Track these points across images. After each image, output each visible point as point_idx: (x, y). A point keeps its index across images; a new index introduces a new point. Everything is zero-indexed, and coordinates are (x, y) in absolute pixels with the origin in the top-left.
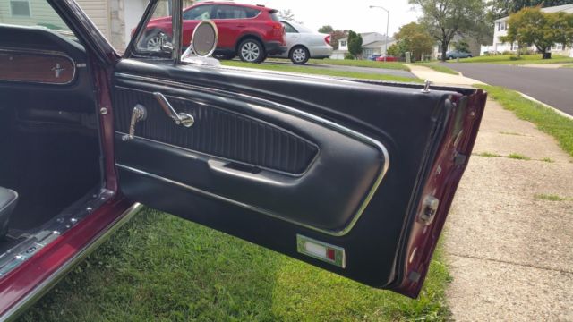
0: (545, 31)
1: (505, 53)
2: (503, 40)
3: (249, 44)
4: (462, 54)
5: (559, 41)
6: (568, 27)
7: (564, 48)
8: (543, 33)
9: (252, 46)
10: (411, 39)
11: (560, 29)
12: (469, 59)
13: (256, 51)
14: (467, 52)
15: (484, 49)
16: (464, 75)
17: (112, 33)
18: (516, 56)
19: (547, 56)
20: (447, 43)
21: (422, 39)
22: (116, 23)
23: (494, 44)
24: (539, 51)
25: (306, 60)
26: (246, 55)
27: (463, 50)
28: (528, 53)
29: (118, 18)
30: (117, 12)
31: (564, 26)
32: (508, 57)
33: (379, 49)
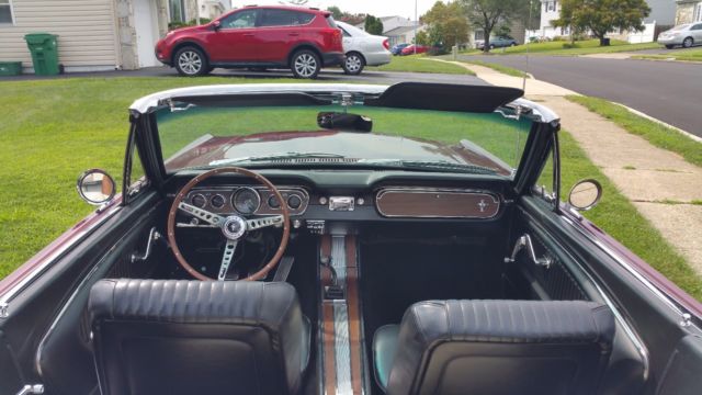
0: (603, 14)
1: (556, 39)
2: (555, 24)
3: (304, 56)
4: (504, 41)
5: (617, 25)
6: (628, 9)
7: (621, 32)
8: (600, 16)
9: (307, 58)
10: (443, 24)
11: (620, 12)
12: (513, 48)
13: (313, 65)
14: (510, 38)
15: (529, 34)
16: (536, 78)
17: (122, 44)
18: (570, 43)
19: (606, 42)
20: (490, 30)
21: (456, 24)
22: (125, 31)
23: (541, 27)
24: (595, 36)
25: (361, 69)
26: (300, 70)
27: (505, 36)
28: (582, 39)
29: (128, 25)
30: (127, 17)
31: (623, 7)
32: (560, 43)
33: (404, 36)
